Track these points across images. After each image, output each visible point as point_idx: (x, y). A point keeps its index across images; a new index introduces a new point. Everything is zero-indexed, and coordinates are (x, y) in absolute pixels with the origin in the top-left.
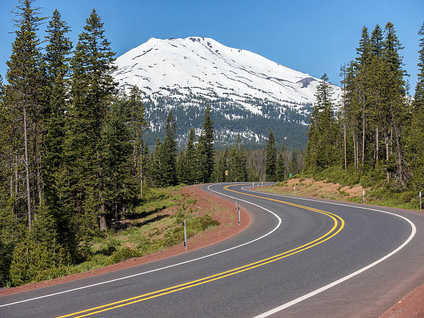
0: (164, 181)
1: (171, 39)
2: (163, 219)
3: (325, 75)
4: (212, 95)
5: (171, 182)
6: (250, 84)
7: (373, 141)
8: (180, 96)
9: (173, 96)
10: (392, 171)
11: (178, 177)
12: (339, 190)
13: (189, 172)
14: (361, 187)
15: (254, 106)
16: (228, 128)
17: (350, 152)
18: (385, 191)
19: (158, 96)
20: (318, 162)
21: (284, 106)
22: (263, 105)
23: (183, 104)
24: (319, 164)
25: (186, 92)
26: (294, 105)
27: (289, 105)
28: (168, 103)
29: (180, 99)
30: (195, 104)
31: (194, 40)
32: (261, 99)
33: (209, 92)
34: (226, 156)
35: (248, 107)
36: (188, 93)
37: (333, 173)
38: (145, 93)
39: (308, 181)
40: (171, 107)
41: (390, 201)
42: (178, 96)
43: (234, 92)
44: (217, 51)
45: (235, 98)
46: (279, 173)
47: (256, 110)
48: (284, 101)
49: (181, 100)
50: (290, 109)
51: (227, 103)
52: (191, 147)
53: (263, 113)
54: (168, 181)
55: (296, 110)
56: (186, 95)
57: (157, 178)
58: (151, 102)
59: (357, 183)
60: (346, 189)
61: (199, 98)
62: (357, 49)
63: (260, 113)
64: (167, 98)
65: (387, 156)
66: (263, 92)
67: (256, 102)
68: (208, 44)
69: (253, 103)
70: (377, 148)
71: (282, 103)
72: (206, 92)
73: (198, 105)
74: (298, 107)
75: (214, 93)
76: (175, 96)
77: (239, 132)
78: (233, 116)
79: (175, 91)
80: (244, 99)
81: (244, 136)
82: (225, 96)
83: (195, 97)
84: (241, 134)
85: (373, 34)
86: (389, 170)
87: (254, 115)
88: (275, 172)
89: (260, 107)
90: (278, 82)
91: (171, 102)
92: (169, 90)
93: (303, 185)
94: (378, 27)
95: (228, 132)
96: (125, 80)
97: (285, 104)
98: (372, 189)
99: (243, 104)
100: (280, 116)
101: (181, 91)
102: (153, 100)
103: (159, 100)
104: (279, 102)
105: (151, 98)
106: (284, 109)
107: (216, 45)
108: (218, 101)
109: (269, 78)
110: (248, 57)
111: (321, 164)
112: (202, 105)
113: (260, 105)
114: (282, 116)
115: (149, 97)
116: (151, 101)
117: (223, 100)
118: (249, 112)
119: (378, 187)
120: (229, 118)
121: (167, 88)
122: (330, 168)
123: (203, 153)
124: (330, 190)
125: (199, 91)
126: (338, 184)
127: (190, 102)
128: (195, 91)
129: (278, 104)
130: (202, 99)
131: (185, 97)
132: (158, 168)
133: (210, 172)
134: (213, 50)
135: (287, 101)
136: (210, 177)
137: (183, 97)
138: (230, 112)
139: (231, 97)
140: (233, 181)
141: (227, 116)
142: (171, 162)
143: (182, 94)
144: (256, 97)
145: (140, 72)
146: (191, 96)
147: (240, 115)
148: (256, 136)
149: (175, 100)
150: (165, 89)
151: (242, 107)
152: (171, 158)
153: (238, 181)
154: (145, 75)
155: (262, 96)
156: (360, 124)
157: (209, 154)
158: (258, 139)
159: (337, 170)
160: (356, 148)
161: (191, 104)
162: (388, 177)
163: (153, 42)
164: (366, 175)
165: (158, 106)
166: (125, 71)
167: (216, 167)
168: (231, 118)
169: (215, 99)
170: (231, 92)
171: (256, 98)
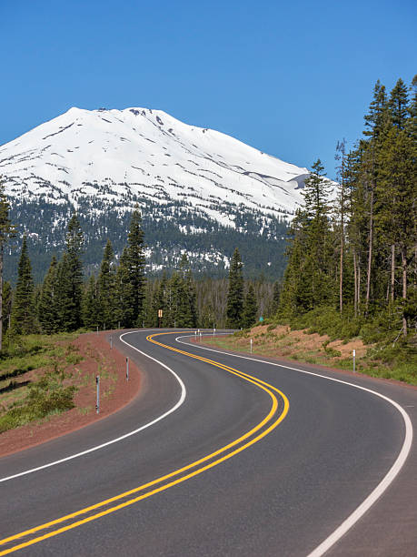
0: (60, 324)
1: (101, 109)
2: (17, 390)
3: (319, 162)
4: (161, 195)
5: (72, 325)
6: (218, 180)
7: (387, 267)
8: (113, 196)
9: (102, 197)
10: (412, 317)
11: (83, 318)
12: (325, 346)
13: (102, 310)
14: (361, 343)
15: (224, 214)
16: (184, 246)
17: (349, 285)
18: (399, 351)
19: (80, 195)
20: (298, 300)
21: (269, 216)
22: (237, 214)
23: (117, 208)
24: (299, 301)
25: (122, 190)
26: (284, 214)
27: (276, 214)
28: (95, 206)
29: (113, 200)
30: (134, 209)
31: (136, 113)
32: (234, 205)
33: (157, 191)
34: (162, 286)
35: (215, 215)
36: (125, 192)
37: (321, 318)
38: (60, 191)
39: (281, 330)
40: (98, 212)
41: (406, 367)
42: (110, 197)
43: (194, 192)
44: (170, 130)
45: (195, 201)
46: (247, 315)
47: (226, 221)
48: (268, 208)
49: (115, 202)
50: (277, 221)
51: (183, 209)
52: (106, 270)
53: (238, 226)
54: (66, 324)
55: (286, 222)
56: (122, 195)
57: (47, 319)
58: (69, 204)
59: (357, 335)
60: (337, 345)
61: (141, 200)
62: (366, 118)
63: (233, 225)
64: (94, 198)
65: (404, 292)
66: (238, 193)
67: (227, 208)
68: (158, 119)
69: (223, 210)
70: (393, 279)
71: (265, 211)
72: (152, 191)
73: (140, 211)
74: (290, 218)
75: (165, 193)
76: (105, 196)
77: (200, 252)
78: (192, 228)
79: (106, 189)
80: (209, 204)
81: (207, 259)
82: (181, 198)
83: (135, 199)
84: (202, 255)
85: (393, 94)
86: (407, 315)
87: (222, 228)
88: (240, 315)
89: (233, 217)
90: (260, 178)
91: (99, 205)
92: (96, 186)
93: (273, 335)
94: (400, 83)
95: (183, 252)
96: (30, 170)
97: (271, 212)
98: (378, 346)
99: (208, 211)
100: (261, 232)
101: (114, 188)
102: (72, 201)
103: (81, 201)
104: (262, 210)
105: (70, 198)
106: (269, 220)
107: (169, 121)
108: (170, 205)
109: (247, 173)
110: (216, 140)
111: (303, 303)
112: (145, 210)
113: (233, 213)
114: (266, 230)
115: (66, 197)
116: (69, 202)
117: (178, 204)
118: (216, 224)
119: (388, 344)
120: (185, 231)
121: (93, 183)
122: (318, 309)
123: (126, 281)
124: (311, 346)
125: (142, 189)
126: (326, 337)
127: (127, 205)
128: (135, 190)
129: (259, 213)
130: (146, 201)
131: (120, 197)
132: (50, 303)
133: (137, 311)
134: (166, 128)
135: (273, 209)
136: (135, 319)
137: (118, 198)
138: (188, 223)
139: (190, 199)
140: (172, 327)
141: (183, 229)
142: (74, 293)
143: (116, 194)
144: (227, 200)
145: (53, 159)
146: (129, 197)
147: (203, 228)
148: (226, 259)
149: (105, 202)
150: (91, 185)
151: (206, 215)
152: (74, 288)
153: (180, 326)
154: (61, 163)
155: (237, 200)
156: (365, 238)
157: (135, 284)
158: (227, 264)
159: (327, 313)
160: (357, 278)
161: (129, 209)
162: (405, 327)
163: (74, 113)
164: (372, 322)
165: (80, 211)
166: (32, 157)
167: (148, 304)
168: (189, 231)
169: (166, 202)
170: (190, 192)
171: (227, 203)
